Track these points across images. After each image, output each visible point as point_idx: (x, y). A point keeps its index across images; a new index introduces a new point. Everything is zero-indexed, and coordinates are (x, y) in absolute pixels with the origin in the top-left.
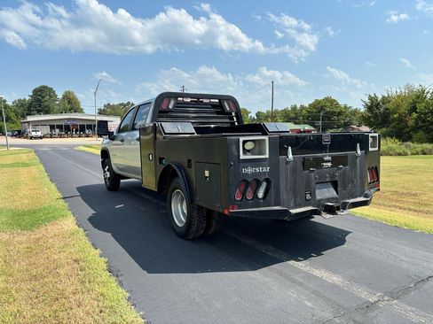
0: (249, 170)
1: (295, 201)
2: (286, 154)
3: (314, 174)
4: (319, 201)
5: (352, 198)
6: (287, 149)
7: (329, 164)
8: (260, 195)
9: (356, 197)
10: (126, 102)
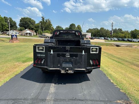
0: (39, 55)
1: (53, 66)
2: (51, 52)
3: (62, 59)
4: (64, 67)
5: (80, 68)
6: (51, 50)
7: (69, 56)
8: (42, 63)
9: (82, 68)
10: (95, 28)
